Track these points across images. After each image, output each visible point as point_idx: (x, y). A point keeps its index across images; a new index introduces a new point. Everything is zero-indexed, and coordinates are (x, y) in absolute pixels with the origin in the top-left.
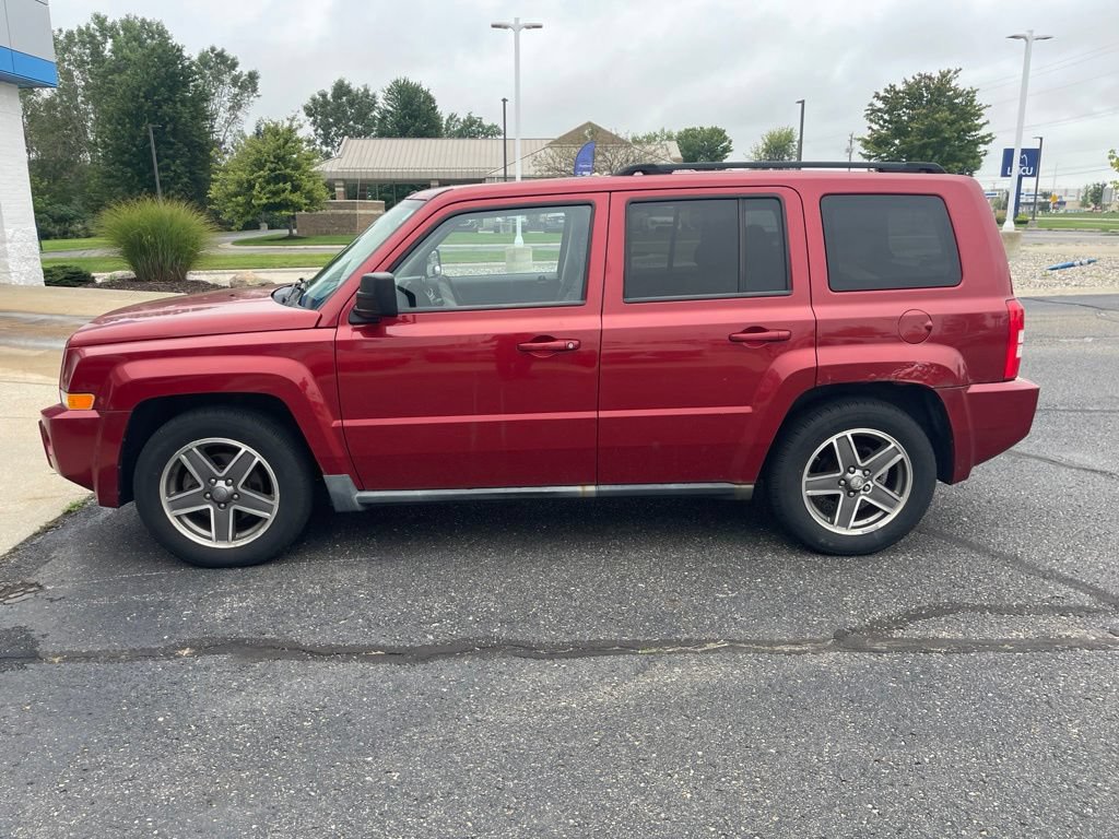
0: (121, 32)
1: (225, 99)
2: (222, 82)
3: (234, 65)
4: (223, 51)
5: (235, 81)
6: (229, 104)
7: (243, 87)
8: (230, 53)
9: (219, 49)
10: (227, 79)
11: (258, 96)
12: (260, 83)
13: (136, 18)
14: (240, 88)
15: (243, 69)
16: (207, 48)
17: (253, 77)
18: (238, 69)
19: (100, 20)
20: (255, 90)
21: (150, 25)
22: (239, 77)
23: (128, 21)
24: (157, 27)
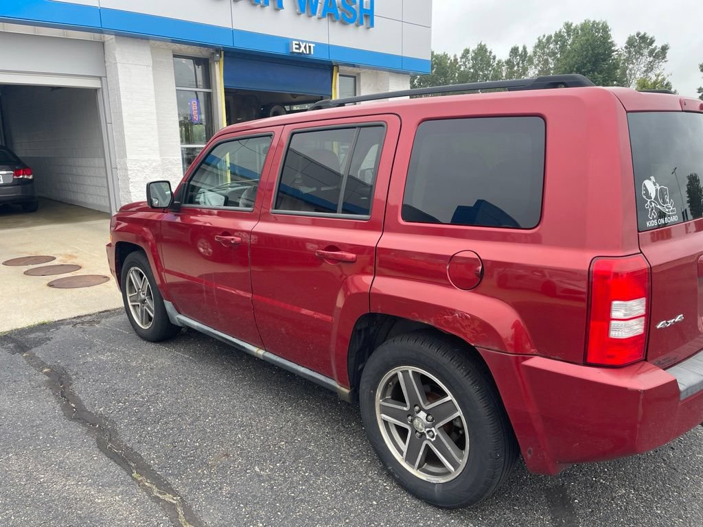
0: (580, 31)
1: (642, 66)
2: (642, 54)
3: (652, 42)
4: (645, 34)
5: (651, 53)
6: (644, 69)
7: (657, 57)
8: (650, 35)
9: (642, 33)
10: (646, 52)
11: (666, 61)
12: (669, 54)
13: (590, 21)
14: (654, 57)
15: (658, 45)
16: (634, 33)
17: (664, 49)
18: (654, 45)
19: (568, 26)
20: (664, 57)
21: (598, 24)
22: (653, 50)
23: (585, 24)
24: (603, 25)
